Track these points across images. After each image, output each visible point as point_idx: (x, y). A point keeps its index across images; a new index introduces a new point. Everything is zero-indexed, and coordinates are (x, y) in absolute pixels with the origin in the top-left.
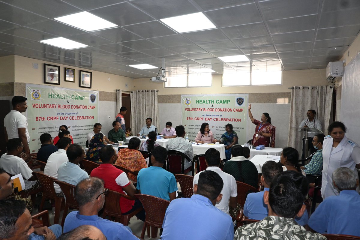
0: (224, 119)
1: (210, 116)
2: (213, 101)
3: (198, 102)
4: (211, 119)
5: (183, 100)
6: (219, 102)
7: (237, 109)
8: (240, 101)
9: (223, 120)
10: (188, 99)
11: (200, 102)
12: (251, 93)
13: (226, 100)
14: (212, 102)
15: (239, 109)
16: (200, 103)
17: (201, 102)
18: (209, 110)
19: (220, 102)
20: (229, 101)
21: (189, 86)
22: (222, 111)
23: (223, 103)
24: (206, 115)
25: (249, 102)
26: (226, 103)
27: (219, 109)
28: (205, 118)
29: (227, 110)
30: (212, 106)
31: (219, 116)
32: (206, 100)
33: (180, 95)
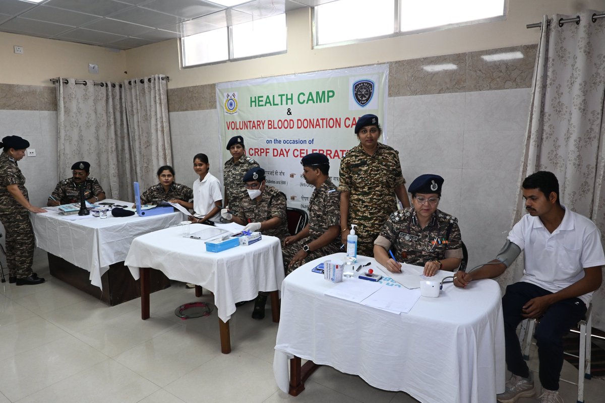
1: (285, 142)
2: (289, 97)
3: (253, 104)
4: (287, 153)
5: (221, 99)
6: (306, 98)
8: (363, 92)
10: (231, 95)
11: (259, 101)
12: (396, 62)
13: (324, 92)
14: (287, 99)
16: (259, 106)
17: (261, 103)
18: (282, 124)
19: (309, 100)
20: (331, 94)
21: (236, 56)
22: (313, 128)
23: (315, 101)
24: (276, 141)
25: (390, 95)
26: (324, 102)
27: (306, 122)
28: (274, 149)
29: (328, 124)
30: (289, 111)
31: (307, 142)
32: (274, 96)
33: (213, 86)
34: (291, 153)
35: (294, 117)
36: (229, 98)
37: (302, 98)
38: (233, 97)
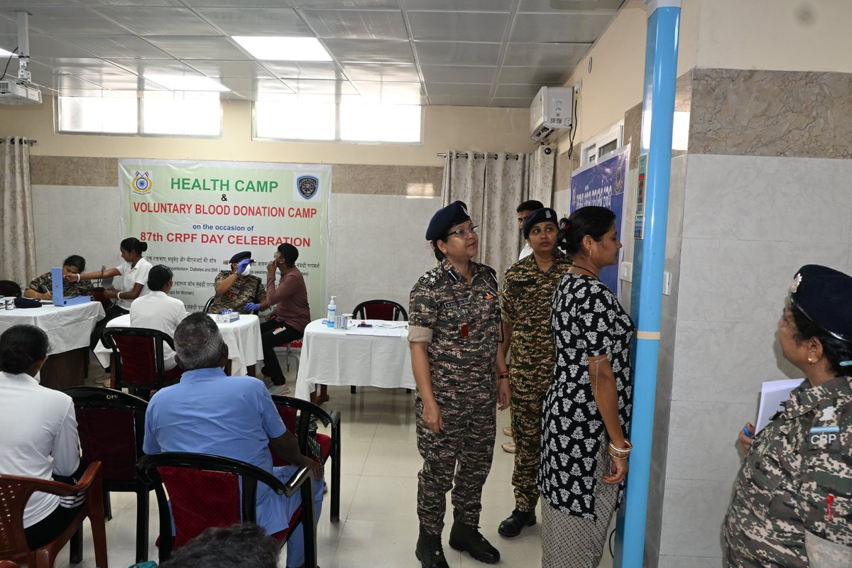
0: (260, 237)
1: (218, 228)
2: (225, 182)
3: (176, 186)
4: (220, 239)
5: (127, 175)
6: (245, 186)
7: (298, 209)
8: (308, 186)
9: (258, 242)
10: (142, 173)
11: (184, 183)
12: (339, 165)
13: (266, 183)
14: (222, 185)
15: (304, 209)
16: (183, 188)
17: (186, 186)
18: (215, 210)
19: (248, 188)
20: (274, 185)
21: (147, 130)
22: (253, 214)
23: (256, 189)
24: (205, 227)
25: (333, 191)
26: (266, 191)
27: (244, 208)
28: (203, 235)
29: (270, 213)
30: (224, 197)
31: (246, 229)
32: (204, 180)
33: (114, 161)
34: (225, 240)
35: (231, 203)
36: (139, 176)
37: (240, 186)
38: (145, 176)
